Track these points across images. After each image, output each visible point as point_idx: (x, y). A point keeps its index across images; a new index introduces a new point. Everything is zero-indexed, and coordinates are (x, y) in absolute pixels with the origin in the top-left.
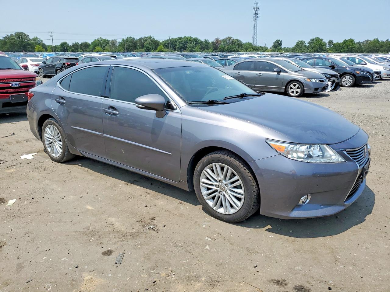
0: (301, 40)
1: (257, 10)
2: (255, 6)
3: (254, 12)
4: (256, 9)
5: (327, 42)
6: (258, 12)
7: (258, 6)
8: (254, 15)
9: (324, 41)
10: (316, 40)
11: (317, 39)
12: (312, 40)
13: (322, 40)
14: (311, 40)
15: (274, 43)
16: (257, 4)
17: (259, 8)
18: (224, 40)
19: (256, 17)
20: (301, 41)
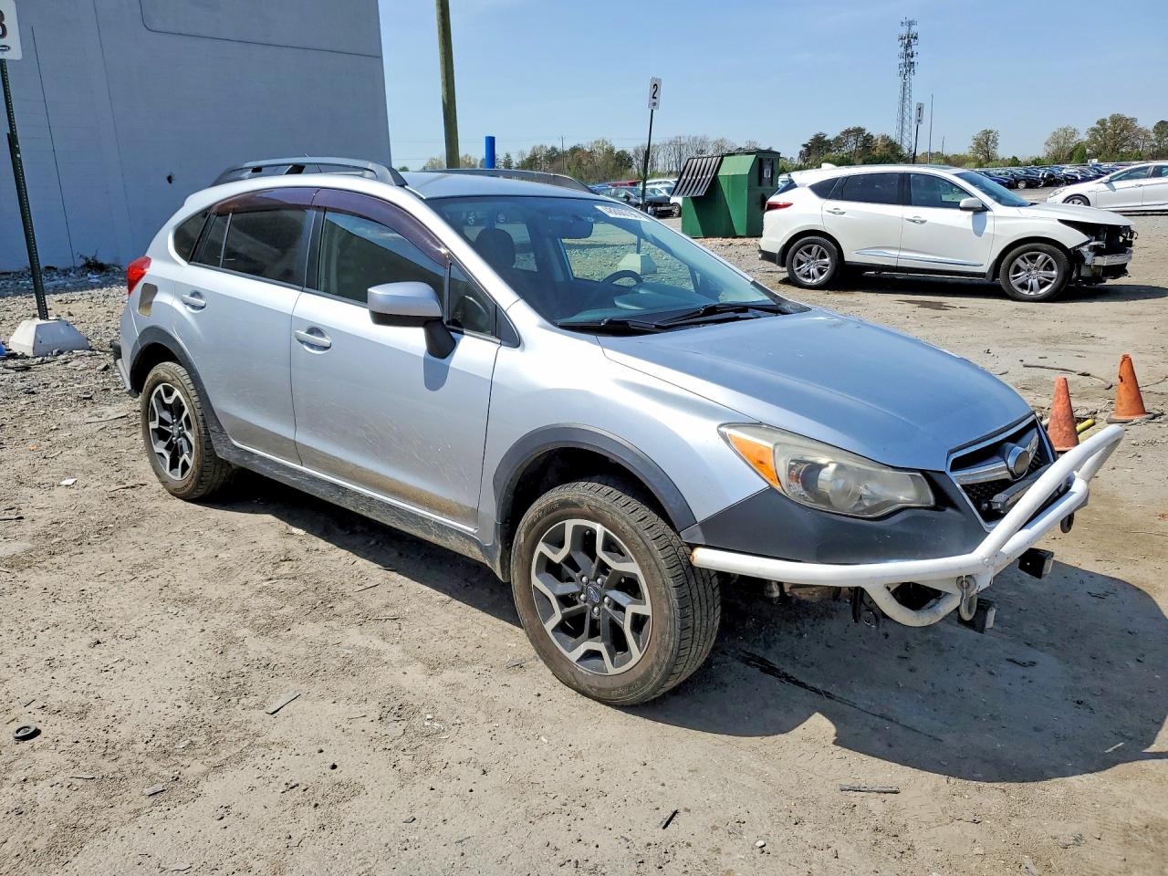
1: (908, 45)
2: (904, 31)
3: (902, 49)
4: (909, 40)
6: (914, 48)
7: (914, 29)
8: (902, 61)
11: (1116, 120)
12: (1102, 123)
14: (1098, 122)
16: (910, 24)
17: (916, 38)
18: (838, 138)
19: (910, 66)
20: (1065, 130)
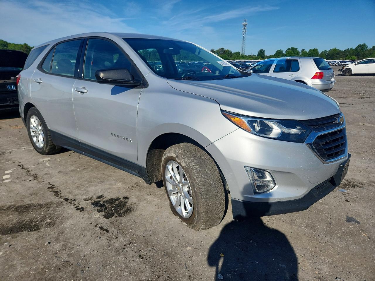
0: (280, 50)
5: (300, 51)
9: (298, 50)
10: (292, 50)
13: (296, 49)
15: (258, 52)
